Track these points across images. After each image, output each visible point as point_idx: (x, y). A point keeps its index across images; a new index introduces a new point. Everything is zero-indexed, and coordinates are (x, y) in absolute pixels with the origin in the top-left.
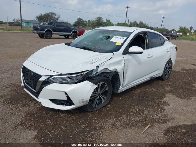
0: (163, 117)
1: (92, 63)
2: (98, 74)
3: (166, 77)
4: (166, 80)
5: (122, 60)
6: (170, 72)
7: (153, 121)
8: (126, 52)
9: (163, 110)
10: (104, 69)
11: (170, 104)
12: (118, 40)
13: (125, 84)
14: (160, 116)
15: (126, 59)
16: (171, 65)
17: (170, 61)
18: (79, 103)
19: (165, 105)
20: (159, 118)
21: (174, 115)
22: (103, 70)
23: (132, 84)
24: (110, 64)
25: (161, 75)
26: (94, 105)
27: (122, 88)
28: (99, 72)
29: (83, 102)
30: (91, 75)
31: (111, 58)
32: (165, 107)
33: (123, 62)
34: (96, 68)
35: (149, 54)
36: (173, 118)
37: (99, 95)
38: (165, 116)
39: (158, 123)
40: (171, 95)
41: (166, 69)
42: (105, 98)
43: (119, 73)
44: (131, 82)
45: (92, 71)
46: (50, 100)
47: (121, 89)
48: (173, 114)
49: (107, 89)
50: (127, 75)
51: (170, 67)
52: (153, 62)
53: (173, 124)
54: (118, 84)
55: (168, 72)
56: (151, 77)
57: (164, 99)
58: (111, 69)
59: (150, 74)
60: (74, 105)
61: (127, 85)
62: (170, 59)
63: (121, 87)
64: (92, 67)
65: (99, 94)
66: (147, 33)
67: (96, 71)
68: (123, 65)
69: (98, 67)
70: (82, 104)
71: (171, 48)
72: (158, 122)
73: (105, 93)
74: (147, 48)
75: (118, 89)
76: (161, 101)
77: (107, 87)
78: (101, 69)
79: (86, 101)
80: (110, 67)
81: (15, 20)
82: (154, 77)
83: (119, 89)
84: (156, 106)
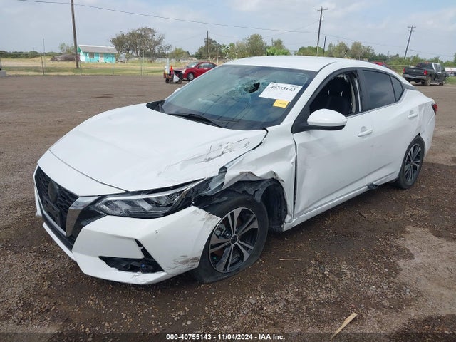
0: (393, 293)
1: (210, 159)
2: (224, 187)
3: (410, 180)
4: (409, 187)
5: (290, 146)
6: (420, 167)
7: (367, 303)
8: (301, 125)
9: (395, 270)
10: (241, 173)
11: (416, 255)
12: (279, 94)
13: (299, 209)
14: (385, 287)
15: (300, 144)
16: (420, 149)
17: (418, 141)
18: (175, 266)
19: (403, 257)
20: (384, 295)
21: (424, 286)
22: (239, 176)
23: (317, 207)
24: (256, 160)
25: (395, 176)
26: (220, 268)
27: (291, 220)
28: (228, 183)
29: (186, 262)
30: (207, 193)
31: (261, 143)
32: (401, 263)
33: (292, 153)
34: (220, 173)
35: (363, 127)
36: (419, 294)
37: (233, 241)
38: (400, 288)
39: (377, 309)
40: (419, 231)
41: (407, 160)
42: (252, 248)
43: (282, 183)
44: (317, 202)
45: (209, 181)
46: (102, 258)
47: (290, 222)
48: (423, 282)
49: (255, 225)
50: (304, 184)
51: (420, 156)
52: (372, 146)
53: (420, 313)
54: (280, 208)
55: (415, 168)
56: (370, 186)
57: (399, 242)
58: (261, 172)
59: (368, 177)
60: (163, 271)
61: (305, 209)
62: (419, 134)
63: (288, 218)
64: (208, 171)
65: (235, 237)
66: (356, 71)
67: (219, 180)
68: (293, 160)
69: (223, 170)
70: (183, 268)
71: (421, 107)
72: (379, 306)
73: (250, 236)
74: (357, 112)
75: (282, 221)
76: (391, 246)
77: (255, 218)
78: (232, 174)
79: (194, 259)
80: (256, 169)
81: (65, 48)
82: (376, 186)
83: (284, 221)
84: (376, 260)
